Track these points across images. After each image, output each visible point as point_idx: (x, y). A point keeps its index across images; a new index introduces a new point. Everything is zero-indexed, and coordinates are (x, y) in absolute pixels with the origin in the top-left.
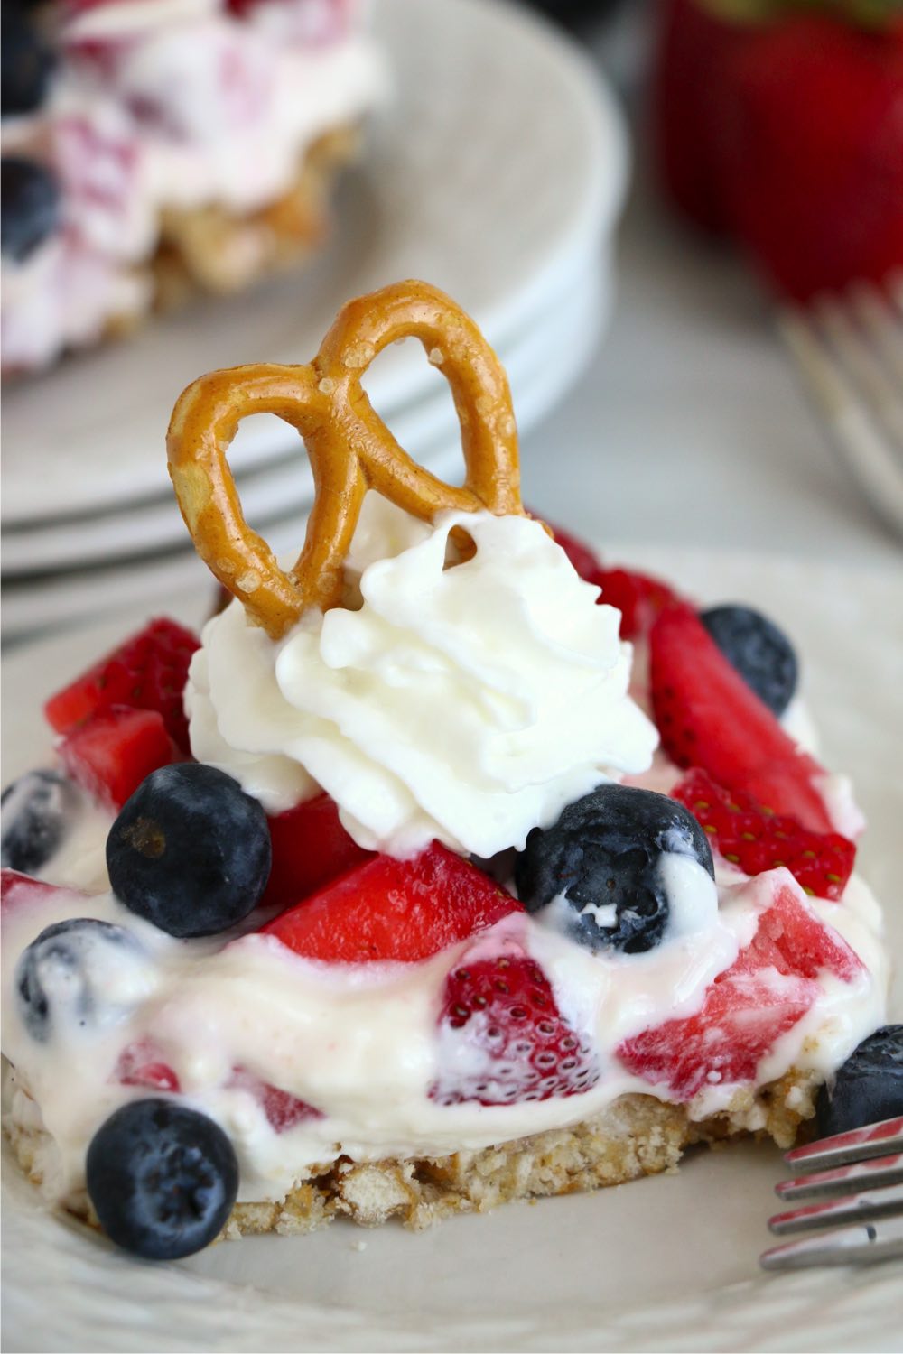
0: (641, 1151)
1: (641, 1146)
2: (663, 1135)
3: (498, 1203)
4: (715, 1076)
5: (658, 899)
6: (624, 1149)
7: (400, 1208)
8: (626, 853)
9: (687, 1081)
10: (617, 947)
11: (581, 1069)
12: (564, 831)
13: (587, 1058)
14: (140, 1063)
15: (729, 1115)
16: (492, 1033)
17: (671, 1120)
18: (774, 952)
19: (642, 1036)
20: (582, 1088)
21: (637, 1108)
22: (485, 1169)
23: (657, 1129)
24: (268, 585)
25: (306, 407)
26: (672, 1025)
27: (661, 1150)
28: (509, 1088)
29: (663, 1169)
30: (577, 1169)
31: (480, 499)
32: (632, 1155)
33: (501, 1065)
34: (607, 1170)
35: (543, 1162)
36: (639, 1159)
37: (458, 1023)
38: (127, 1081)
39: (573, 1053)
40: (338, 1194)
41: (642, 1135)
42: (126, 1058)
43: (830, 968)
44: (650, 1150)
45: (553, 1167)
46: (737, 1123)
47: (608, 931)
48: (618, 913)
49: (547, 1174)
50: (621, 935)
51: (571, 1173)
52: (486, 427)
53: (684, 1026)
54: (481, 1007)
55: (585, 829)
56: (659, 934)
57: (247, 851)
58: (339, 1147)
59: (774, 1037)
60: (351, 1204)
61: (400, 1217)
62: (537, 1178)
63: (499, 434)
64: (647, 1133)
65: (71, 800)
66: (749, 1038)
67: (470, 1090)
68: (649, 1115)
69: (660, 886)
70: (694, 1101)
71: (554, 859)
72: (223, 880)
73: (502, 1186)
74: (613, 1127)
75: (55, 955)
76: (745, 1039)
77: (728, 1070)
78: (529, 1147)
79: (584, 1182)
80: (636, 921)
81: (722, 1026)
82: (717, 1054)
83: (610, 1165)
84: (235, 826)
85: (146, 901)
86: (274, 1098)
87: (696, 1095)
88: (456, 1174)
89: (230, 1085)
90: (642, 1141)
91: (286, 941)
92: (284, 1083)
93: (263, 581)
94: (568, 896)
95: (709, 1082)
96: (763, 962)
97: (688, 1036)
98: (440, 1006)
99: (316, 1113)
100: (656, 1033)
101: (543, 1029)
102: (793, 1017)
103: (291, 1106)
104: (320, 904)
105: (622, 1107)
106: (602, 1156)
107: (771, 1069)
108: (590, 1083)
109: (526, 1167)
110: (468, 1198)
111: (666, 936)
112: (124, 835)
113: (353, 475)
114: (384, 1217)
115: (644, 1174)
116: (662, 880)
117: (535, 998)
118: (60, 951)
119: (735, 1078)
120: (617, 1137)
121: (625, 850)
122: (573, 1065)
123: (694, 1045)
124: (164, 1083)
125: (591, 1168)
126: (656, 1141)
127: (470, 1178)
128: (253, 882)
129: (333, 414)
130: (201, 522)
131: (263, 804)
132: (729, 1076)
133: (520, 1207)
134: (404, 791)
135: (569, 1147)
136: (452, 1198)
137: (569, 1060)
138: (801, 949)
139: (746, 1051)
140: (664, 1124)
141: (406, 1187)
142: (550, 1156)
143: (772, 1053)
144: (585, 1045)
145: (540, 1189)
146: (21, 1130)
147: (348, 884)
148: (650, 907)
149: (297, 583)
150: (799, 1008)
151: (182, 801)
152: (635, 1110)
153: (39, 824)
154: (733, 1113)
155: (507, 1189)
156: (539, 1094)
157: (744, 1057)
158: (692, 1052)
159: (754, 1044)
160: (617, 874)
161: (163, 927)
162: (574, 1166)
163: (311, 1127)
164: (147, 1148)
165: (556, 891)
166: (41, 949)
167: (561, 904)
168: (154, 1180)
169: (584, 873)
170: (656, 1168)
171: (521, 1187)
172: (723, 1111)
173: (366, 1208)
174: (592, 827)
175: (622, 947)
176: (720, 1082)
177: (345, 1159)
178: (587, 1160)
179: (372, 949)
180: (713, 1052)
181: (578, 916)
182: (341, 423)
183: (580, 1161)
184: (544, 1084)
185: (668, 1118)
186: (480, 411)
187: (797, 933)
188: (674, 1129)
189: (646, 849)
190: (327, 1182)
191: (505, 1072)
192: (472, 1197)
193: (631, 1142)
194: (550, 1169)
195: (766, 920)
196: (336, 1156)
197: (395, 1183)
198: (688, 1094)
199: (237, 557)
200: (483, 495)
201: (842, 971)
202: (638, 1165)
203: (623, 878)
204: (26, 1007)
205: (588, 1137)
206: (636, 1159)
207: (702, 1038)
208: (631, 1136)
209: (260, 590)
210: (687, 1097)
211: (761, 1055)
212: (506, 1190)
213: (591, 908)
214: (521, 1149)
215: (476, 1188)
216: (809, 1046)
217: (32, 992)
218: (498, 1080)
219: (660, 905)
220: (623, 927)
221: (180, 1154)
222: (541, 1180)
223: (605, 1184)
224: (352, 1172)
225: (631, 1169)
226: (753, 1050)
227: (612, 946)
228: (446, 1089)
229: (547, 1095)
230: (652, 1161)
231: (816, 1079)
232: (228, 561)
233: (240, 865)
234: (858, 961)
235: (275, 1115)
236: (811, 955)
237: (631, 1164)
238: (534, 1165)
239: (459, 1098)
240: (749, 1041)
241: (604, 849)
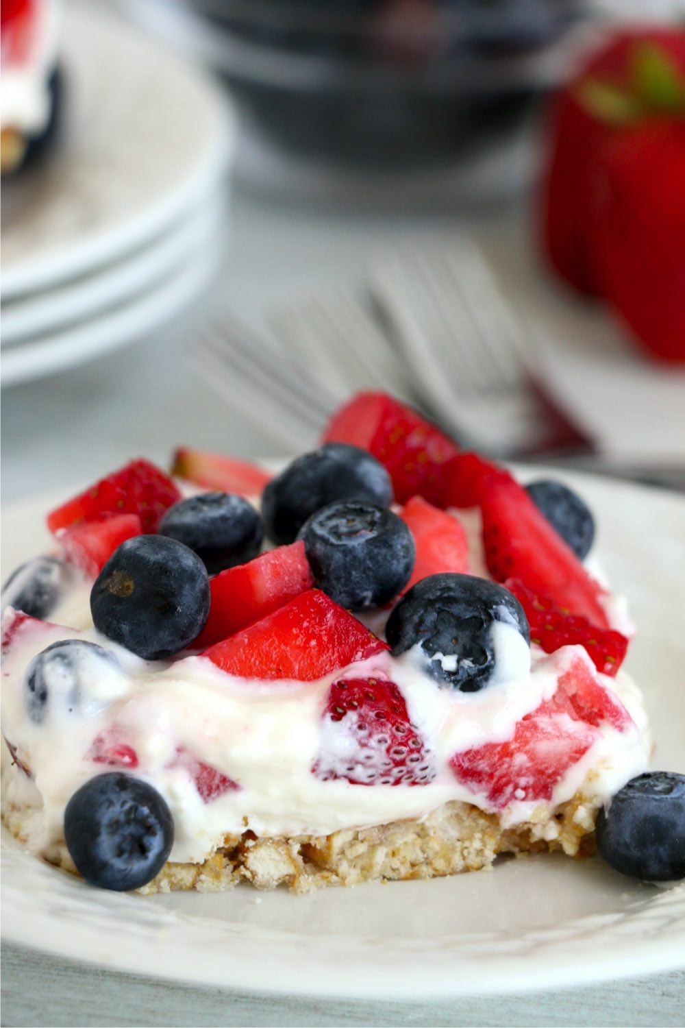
0: (465, 852)
1: (466, 848)
2: (482, 840)
3: (358, 882)
4: (520, 793)
5: (488, 654)
6: (454, 850)
7: (287, 878)
8: (468, 619)
9: (500, 795)
10: (455, 685)
11: (423, 765)
12: (424, 600)
13: (428, 757)
14: (109, 745)
15: (531, 826)
16: (360, 727)
17: (489, 829)
18: (568, 704)
19: (468, 753)
20: (423, 781)
21: (465, 818)
22: (351, 853)
23: (478, 835)
26: (490, 747)
27: (480, 852)
28: (371, 772)
29: (480, 868)
30: (417, 862)
32: (459, 854)
33: (366, 752)
34: (440, 864)
35: (394, 854)
36: (464, 858)
37: (337, 717)
38: (99, 760)
39: (418, 751)
40: (243, 863)
41: (467, 839)
42: (99, 741)
43: (609, 720)
44: (472, 851)
45: (401, 857)
46: (537, 833)
47: (450, 674)
48: (458, 661)
49: (396, 863)
50: (459, 677)
51: (413, 865)
53: (499, 749)
54: (354, 708)
55: (439, 599)
56: (486, 679)
57: (193, 589)
58: (246, 820)
59: (565, 767)
60: (252, 872)
61: (286, 884)
62: (389, 865)
64: (470, 838)
65: (66, 575)
66: (546, 765)
67: (341, 769)
68: (473, 824)
69: (490, 645)
70: (505, 811)
71: (416, 619)
73: (363, 869)
74: (445, 831)
75: (58, 659)
76: (544, 766)
77: (530, 790)
78: (384, 841)
79: (423, 872)
80: (470, 668)
81: (527, 752)
82: (523, 775)
83: (442, 860)
85: (120, 630)
86: (205, 774)
87: (506, 807)
88: (329, 855)
90: (467, 844)
91: (217, 661)
94: (424, 646)
95: (516, 798)
96: (559, 708)
97: (501, 758)
98: (325, 705)
99: (234, 786)
100: (477, 752)
101: (398, 729)
102: (580, 751)
103: (217, 781)
104: (243, 637)
106: (437, 853)
107: (563, 792)
108: (429, 778)
109: (381, 856)
110: (337, 875)
111: (491, 682)
114: (275, 883)
115: (467, 870)
116: (491, 640)
117: (395, 708)
119: (536, 797)
120: (448, 840)
121: (468, 616)
122: (417, 760)
123: (506, 766)
124: (127, 760)
125: (428, 862)
126: (477, 844)
127: (340, 860)
128: (198, 612)
132: (531, 795)
133: (375, 885)
135: (413, 844)
136: (326, 874)
137: (415, 756)
138: (588, 705)
139: (544, 777)
140: (483, 832)
141: (293, 860)
142: (398, 850)
143: (563, 779)
144: (428, 745)
145: (389, 874)
148: (482, 659)
150: (584, 744)
152: (463, 820)
153: (42, 590)
154: (535, 824)
155: (366, 871)
156: (392, 780)
157: (542, 781)
158: (504, 772)
159: (550, 771)
160: (460, 633)
162: (415, 860)
163: (229, 798)
164: (111, 803)
165: (415, 642)
167: (418, 650)
168: (115, 826)
169: (437, 633)
170: (476, 865)
171: (377, 869)
172: (526, 823)
173: (263, 876)
174: (445, 598)
175: (459, 686)
176: (524, 799)
177: (250, 835)
178: (425, 856)
179: (279, 671)
180: (519, 774)
181: (429, 661)
183: (421, 857)
184: (396, 772)
185: (487, 828)
187: (586, 694)
188: (491, 836)
189: (483, 617)
190: (235, 854)
191: (368, 757)
192: (340, 875)
193: (459, 844)
194: (398, 859)
195: (563, 682)
196: (244, 830)
197: (285, 857)
198: (500, 805)
201: (617, 723)
202: (462, 862)
203: (465, 637)
204: (31, 696)
205: (427, 838)
206: (461, 858)
207: (511, 760)
208: (459, 840)
210: (500, 807)
211: (555, 782)
212: (364, 872)
213: (439, 656)
214: (378, 842)
215: (344, 867)
216: (591, 777)
217: (37, 685)
218: (363, 764)
219: (489, 658)
220: (461, 672)
221: (134, 809)
222: (391, 867)
223: (438, 874)
224: (255, 847)
225: (457, 864)
226: (549, 776)
227: (452, 685)
228: (324, 767)
229: (398, 782)
230: (473, 860)
231: (596, 803)
233: (189, 598)
234: (629, 718)
235: (205, 788)
236: (596, 710)
237: (458, 862)
238: (387, 855)
239: (334, 776)
240: (547, 768)
241: (452, 615)
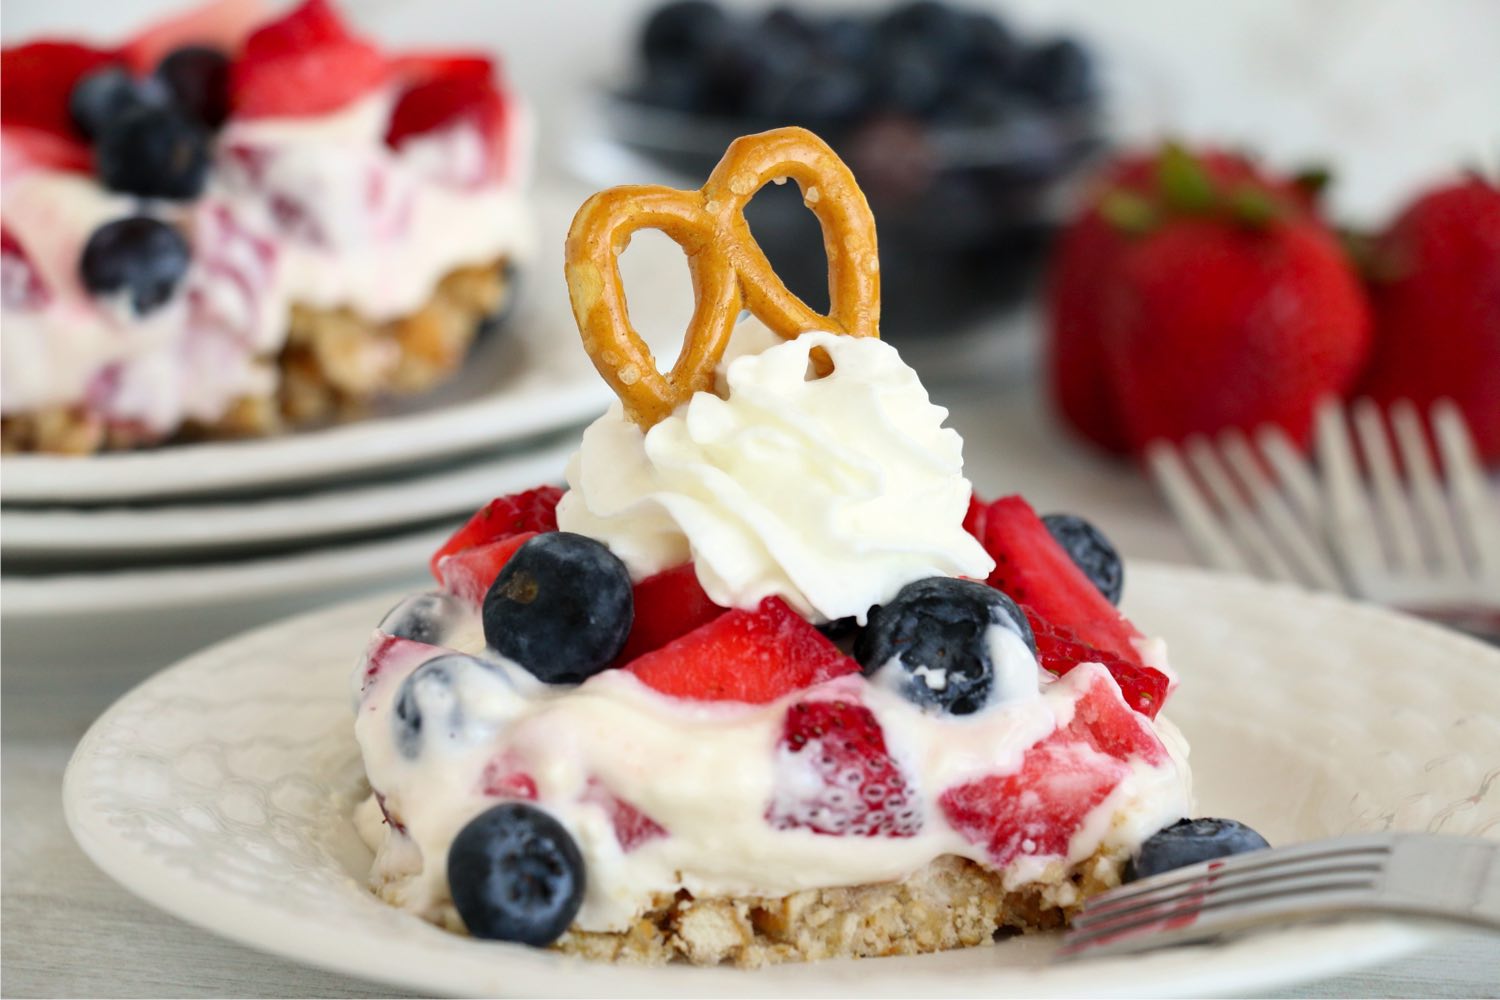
0: (959, 922)
1: (960, 916)
2: (979, 906)
3: (823, 957)
4: (1029, 845)
5: (985, 665)
6: (943, 918)
7: (733, 951)
8: (958, 623)
9: (1004, 847)
10: (944, 706)
11: (906, 810)
12: (900, 603)
13: (911, 800)
14: (503, 773)
15: (1041, 888)
16: (826, 760)
17: (987, 893)
18: (1088, 733)
19: (964, 788)
20: (906, 832)
21: (957, 878)
22: (814, 921)
23: (974, 900)
24: (646, 380)
25: (693, 225)
26: (992, 781)
27: (978, 922)
28: (839, 817)
29: (976, 943)
30: (898, 935)
31: (842, 326)
32: (950, 924)
33: (832, 792)
34: (926, 937)
35: (868, 924)
36: (957, 930)
37: (796, 747)
38: (490, 792)
39: (899, 791)
40: (676, 932)
41: (960, 905)
42: (491, 769)
43: (1139, 754)
44: (967, 920)
45: (877, 928)
46: (1049, 898)
47: (937, 692)
48: (947, 676)
49: (871, 935)
50: (948, 696)
51: (892, 939)
52: (852, 263)
53: (1002, 784)
54: (816, 736)
55: (920, 601)
56: (983, 698)
57: (611, 596)
58: (679, 876)
59: (1085, 810)
60: (688, 943)
61: (730, 959)
62: (862, 938)
63: (864, 270)
64: (965, 904)
65: (451, 607)
66: (1062, 808)
67: (803, 814)
68: (968, 885)
69: (987, 654)
70: (1009, 869)
71: (891, 626)
72: (588, 620)
73: (829, 942)
74: (932, 895)
75: (432, 676)
76: (1059, 809)
77: (1042, 842)
78: (856, 906)
79: (905, 947)
80: (963, 683)
81: (1038, 790)
82: (1033, 821)
83: (929, 933)
84: (601, 573)
85: (517, 643)
86: (624, 814)
87: (1011, 862)
88: (786, 922)
89: (584, 799)
90: (960, 911)
91: (642, 676)
92: (634, 795)
93: (642, 375)
94: (904, 659)
95: (1023, 851)
96: (1077, 738)
97: (1005, 798)
98: (780, 732)
99: (660, 830)
100: (976, 788)
101: (873, 763)
102: (1105, 790)
103: (638, 823)
104: (676, 646)
105: (943, 877)
106: (922, 923)
107: (1082, 844)
108: (914, 829)
109: (851, 925)
110: (796, 948)
111: (990, 700)
112: (500, 591)
113: (730, 293)
114: (718, 957)
115: (961, 944)
116: (987, 647)
117: (867, 737)
118: (437, 672)
119: (1048, 851)
120: (937, 906)
121: (956, 620)
122: (897, 803)
123: (1011, 808)
124: (524, 791)
125: (911, 935)
126: (972, 912)
127: (800, 928)
128: (616, 626)
129: (717, 233)
130: (591, 317)
131: (628, 567)
132: (1042, 848)
133: (844, 960)
134: (758, 545)
135: (893, 910)
136: (781, 946)
137: (895, 797)
138: (1114, 735)
139: (1059, 825)
140: (981, 895)
141: (739, 927)
142: (873, 917)
143: (1083, 827)
144: (911, 785)
145: (864, 949)
146: (387, 879)
147: (703, 631)
148: (977, 672)
149: (672, 383)
150: (1109, 781)
151: (555, 552)
152: (955, 881)
153: (422, 626)
154: (1046, 886)
155: (833, 945)
156: (866, 828)
157: (1057, 831)
158: (1009, 816)
159: (1067, 817)
160: (948, 643)
161: (531, 669)
162: (896, 933)
163: (654, 846)
164: (504, 834)
165: (891, 654)
166: (420, 672)
167: (895, 667)
168: (511, 861)
169: (918, 643)
170: (972, 939)
171: (847, 942)
172: (1035, 883)
173: (702, 947)
174: (927, 600)
175: (949, 707)
176: (1034, 853)
177: (684, 894)
178: (908, 927)
179: (721, 690)
180: (1028, 819)
181: (910, 677)
182: (723, 241)
183: (902, 928)
184: (871, 817)
185: (985, 891)
186: (849, 247)
187: (1110, 719)
188: (990, 901)
189: (976, 620)
190: (666, 919)
191: (837, 799)
192: (800, 948)
193: (950, 911)
194: (874, 930)
195: (1082, 706)
196: (676, 888)
197: (729, 923)
198: (1003, 860)
199: (620, 351)
200: (846, 323)
201: (1151, 757)
202: (955, 935)
203: (954, 647)
204: (401, 725)
205: (910, 904)
206: (953, 930)
207: (1018, 800)
208: (949, 907)
209: (638, 384)
210: (1003, 863)
211: (1073, 831)
212: (831, 946)
213: (922, 670)
214: (847, 907)
215: (804, 939)
216: (1118, 821)
217: (409, 710)
218: (830, 807)
219: (986, 669)
220: (951, 689)
221: (534, 842)
222: (865, 940)
223: (924, 949)
224: (691, 909)
225: (948, 938)
226: (1066, 824)
227: (940, 706)
228: (781, 811)
229: (874, 832)
230: (968, 933)
231: (1124, 855)
232: (612, 353)
233: (603, 610)
234: (1165, 751)
235: (624, 833)
236: (1122, 741)
237: (949, 934)
238: (859, 925)
239: (792, 822)
240: (1062, 813)
241: (938, 621)
